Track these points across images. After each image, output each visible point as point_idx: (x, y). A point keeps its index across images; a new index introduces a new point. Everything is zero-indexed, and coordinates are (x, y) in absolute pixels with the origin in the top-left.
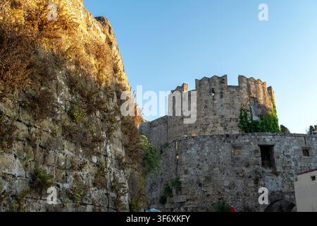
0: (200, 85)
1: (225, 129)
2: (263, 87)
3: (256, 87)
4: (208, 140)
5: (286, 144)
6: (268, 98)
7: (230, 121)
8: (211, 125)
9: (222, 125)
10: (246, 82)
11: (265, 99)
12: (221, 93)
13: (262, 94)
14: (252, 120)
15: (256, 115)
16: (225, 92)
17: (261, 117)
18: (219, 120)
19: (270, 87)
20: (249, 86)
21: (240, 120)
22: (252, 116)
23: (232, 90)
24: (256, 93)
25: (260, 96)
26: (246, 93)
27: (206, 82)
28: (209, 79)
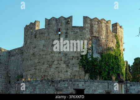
0: (49, 24)
1: (68, 66)
2: (107, 26)
3: (99, 27)
4: (39, 84)
5: (94, 88)
6: (111, 35)
7: (72, 59)
8: (56, 62)
9: (65, 62)
10: (89, 22)
11: (107, 37)
12: (67, 33)
13: (104, 33)
14: (92, 57)
15: (97, 52)
16: (70, 32)
17: (101, 54)
18: (63, 58)
19: (116, 24)
20: (92, 26)
21: (80, 58)
22: (93, 53)
23: (76, 30)
24: (99, 32)
25: (102, 35)
26: (89, 33)
27: (54, 22)
28: (56, 20)
